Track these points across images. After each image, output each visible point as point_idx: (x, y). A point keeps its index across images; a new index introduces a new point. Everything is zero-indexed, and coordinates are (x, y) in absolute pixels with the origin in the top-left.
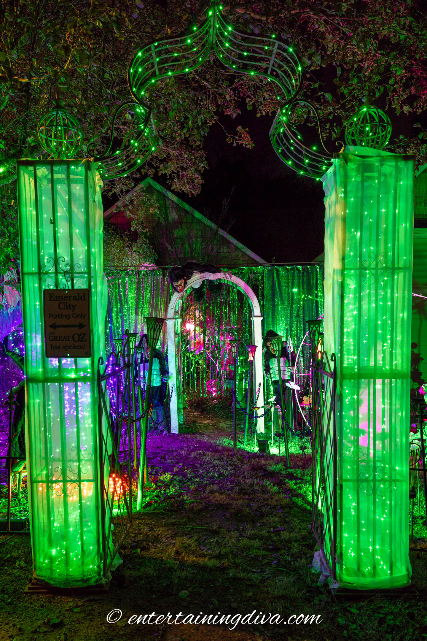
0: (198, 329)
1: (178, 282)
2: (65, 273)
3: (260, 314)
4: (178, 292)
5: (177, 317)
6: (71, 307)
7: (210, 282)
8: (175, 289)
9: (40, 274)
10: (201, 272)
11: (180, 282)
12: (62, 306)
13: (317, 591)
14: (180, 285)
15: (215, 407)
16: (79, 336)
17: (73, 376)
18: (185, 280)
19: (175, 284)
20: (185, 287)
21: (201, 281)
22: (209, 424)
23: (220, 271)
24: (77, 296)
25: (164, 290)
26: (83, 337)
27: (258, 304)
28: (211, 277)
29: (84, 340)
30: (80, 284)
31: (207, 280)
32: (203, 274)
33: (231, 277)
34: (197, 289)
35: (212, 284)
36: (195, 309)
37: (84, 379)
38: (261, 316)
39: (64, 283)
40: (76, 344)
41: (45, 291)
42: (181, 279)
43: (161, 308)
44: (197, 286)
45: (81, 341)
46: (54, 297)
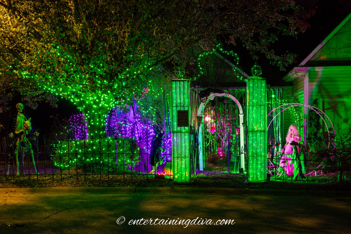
0: (213, 121)
1: (203, 98)
2: (183, 106)
3: (242, 113)
4: (203, 103)
5: (202, 114)
6: (184, 115)
7: (218, 97)
8: (202, 101)
9: (177, 106)
10: (214, 93)
11: (204, 98)
12: (182, 114)
14: (204, 99)
15: (221, 162)
17: (184, 131)
18: (207, 97)
19: (202, 99)
20: (207, 100)
21: (214, 97)
22: (218, 168)
23: (223, 92)
24: (185, 112)
25: (195, 100)
27: (242, 108)
28: (219, 95)
30: (186, 109)
31: (217, 96)
32: (215, 94)
33: (228, 95)
34: (212, 100)
35: (219, 98)
36: (211, 109)
37: (187, 132)
38: (243, 114)
39: (182, 109)
41: (178, 111)
42: (204, 96)
43: (194, 110)
44: (212, 99)
45: (186, 123)
46: (180, 112)
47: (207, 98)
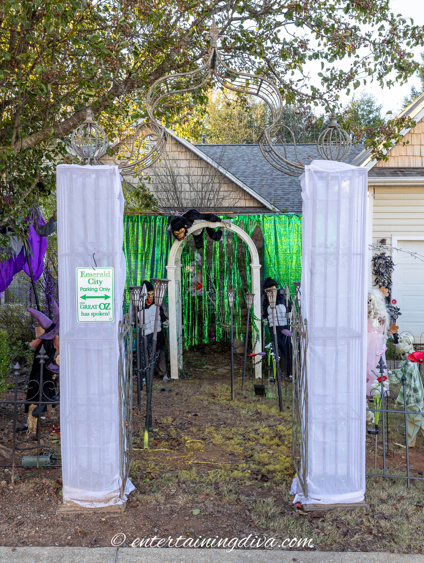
4: (179, 240)
6: (99, 282)
8: (177, 238)
11: (181, 230)
12: (91, 281)
13: (292, 508)
15: (214, 352)
16: (105, 305)
18: (186, 229)
19: (176, 232)
20: (186, 235)
24: (103, 273)
26: (108, 306)
27: (257, 253)
29: (108, 308)
33: (230, 226)
34: (197, 236)
40: (102, 311)
42: (182, 228)
45: (106, 309)
46: (85, 274)
47: (186, 232)
